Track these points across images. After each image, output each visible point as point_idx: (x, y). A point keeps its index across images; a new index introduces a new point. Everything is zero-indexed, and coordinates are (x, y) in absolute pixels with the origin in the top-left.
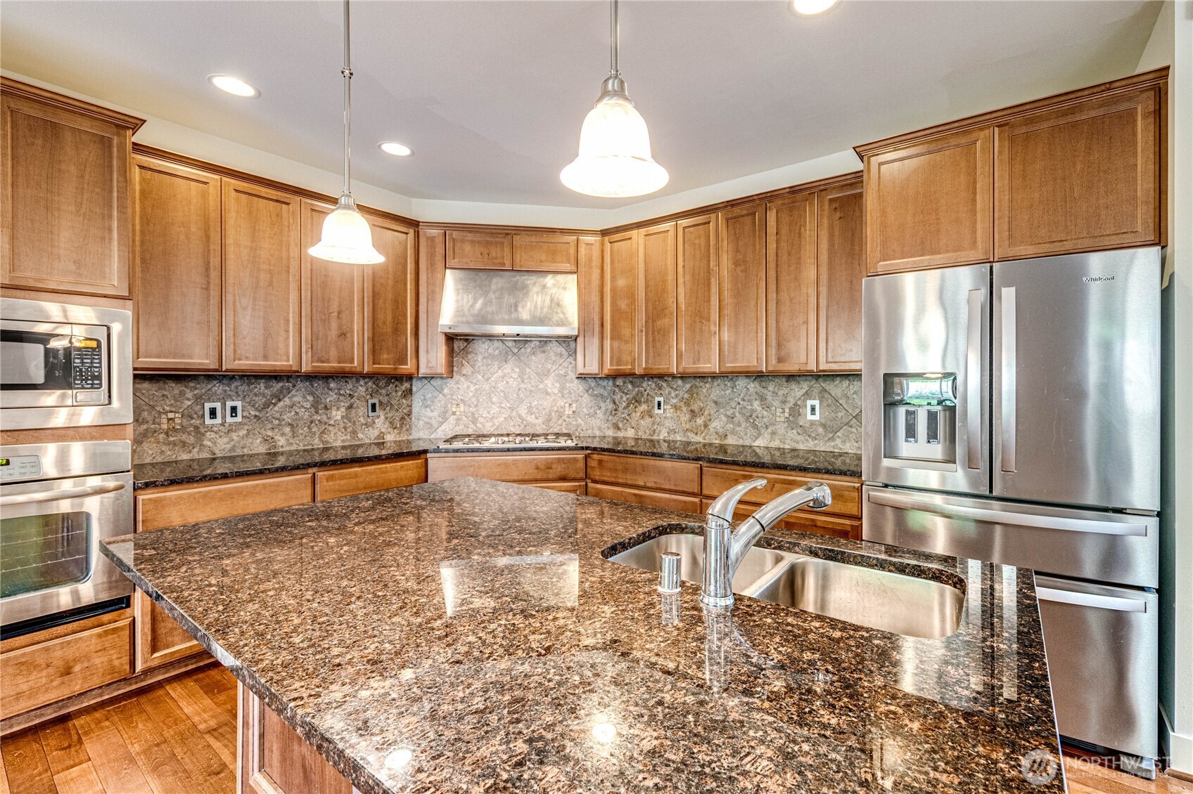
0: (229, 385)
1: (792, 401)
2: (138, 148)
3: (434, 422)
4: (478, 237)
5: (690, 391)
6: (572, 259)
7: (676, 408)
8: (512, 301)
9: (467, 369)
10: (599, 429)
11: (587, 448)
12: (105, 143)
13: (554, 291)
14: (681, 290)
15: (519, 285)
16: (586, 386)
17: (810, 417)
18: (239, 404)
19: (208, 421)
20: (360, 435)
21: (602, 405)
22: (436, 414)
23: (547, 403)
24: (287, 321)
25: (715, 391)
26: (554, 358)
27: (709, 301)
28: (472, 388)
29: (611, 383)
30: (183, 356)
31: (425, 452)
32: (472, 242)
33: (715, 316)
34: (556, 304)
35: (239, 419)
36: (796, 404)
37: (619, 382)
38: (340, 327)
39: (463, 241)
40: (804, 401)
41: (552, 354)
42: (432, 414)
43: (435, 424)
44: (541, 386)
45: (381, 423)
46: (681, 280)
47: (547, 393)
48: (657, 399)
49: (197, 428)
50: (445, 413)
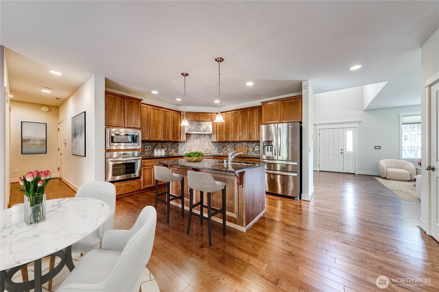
0: (149, 143)
1: (253, 147)
2: (142, 103)
3: (183, 151)
4: (192, 114)
5: (234, 145)
6: (211, 118)
7: (231, 148)
8: (199, 127)
9: (189, 141)
10: (216, 153)
11: (214, 156)
12: (138, 104)
13: (207, 125)
14: (232, 125)
15: (200, 124)
16: (213, 144)
17: (256, 150)
18: (150, 147)
19: (146, 150)
20: (169, 153)
21: (217, 148)
22: (183, 149)
23: (205, 147)
24: (159, 131)
25: (239, 145)
26: (207, 138)
27: (237, 127)
28: (190, 144)
29: (218, 143)
30: (144, 138)
31: (183, 156)
32: (191, 115)
33: (238, 130)
34: (208, 128)
35: (150, 149)
36: (254, 147)
37: (220, 143)
38: (168, 132)
39: (189, 115)
40: (255, 147)
41: (206, 137)
42: (182, 150)
43: (183, 152)
44: (204, 144)
45: (173, 151)
46: (232, 123)
47: (205, 145)
48: (228, 146)
49: (144, 151)
50: (185, 149)
